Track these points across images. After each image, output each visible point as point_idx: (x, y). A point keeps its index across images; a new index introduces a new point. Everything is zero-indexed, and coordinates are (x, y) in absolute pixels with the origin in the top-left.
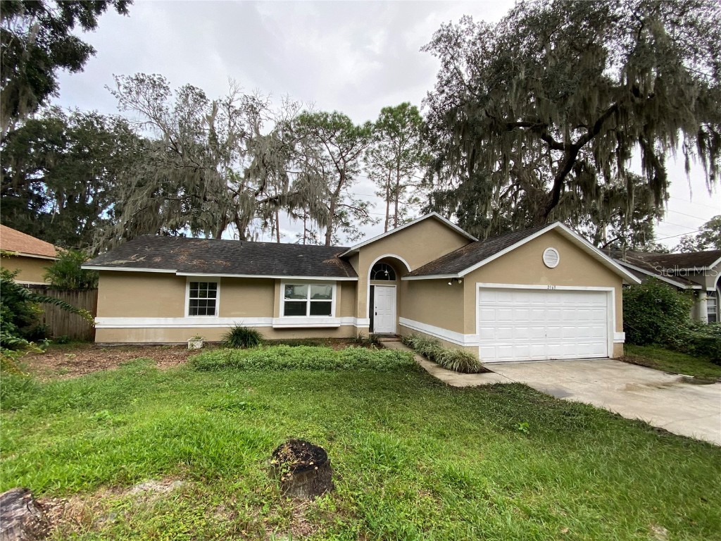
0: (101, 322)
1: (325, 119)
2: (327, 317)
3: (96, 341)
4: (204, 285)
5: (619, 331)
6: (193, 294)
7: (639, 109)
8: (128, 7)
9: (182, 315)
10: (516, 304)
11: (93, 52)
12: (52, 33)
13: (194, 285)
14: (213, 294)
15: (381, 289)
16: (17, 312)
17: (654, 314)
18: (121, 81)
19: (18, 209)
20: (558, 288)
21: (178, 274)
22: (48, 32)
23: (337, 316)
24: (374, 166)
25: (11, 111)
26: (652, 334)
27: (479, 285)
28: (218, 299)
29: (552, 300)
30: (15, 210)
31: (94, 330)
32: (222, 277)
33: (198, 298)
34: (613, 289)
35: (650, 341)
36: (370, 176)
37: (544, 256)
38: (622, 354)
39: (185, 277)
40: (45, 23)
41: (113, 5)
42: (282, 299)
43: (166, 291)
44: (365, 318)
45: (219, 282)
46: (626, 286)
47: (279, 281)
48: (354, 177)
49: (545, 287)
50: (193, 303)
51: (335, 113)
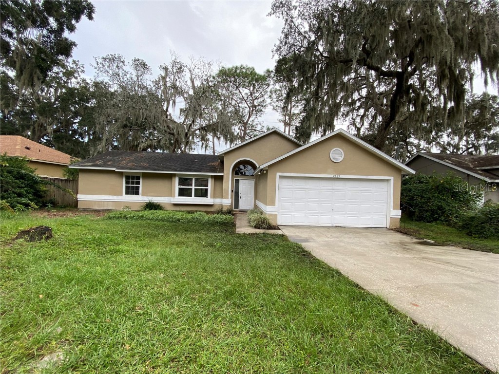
0: (81, 197)
1: (236, 71)
2: (205, 198)
3: (78, 207)
4: (133, 177)
5: (397, 209)
6: (127, 183)
7: (429, 38)
8: (94, 15)
9: (122, 195)
10: (308, 187)
11: (75, 45)
12: (55, 36)
13: (127, 177)
14: (138, 183)
15: (245, 181)
16: (35, 189)
17: (444, 200)
18: (98, 60)
19: (66, 140)
20: (342, 176)
21: (116, 170)
22: (53, 36)
23: (211, 198)
24: (277, 101)
25: (30, 84)
26: (439, 214)
27: (278, 174)
28: (141, 186)
29: (339, 185)
30: (64, 140)
31: (78, 201)
32: (143, 173)
33: (130, 185)
34: (392, 178)
35: (436, 220)
36: (274, 109)
37: (331, 155)
38: (398, 226)
39: (122, 173)
40: (50, 32)
41: (85, 16)
42: (177, 186)
43: (112, 181)
44: (228, 199)
45: (141, 175)
46: (404, 176)
47: (175, 175)
48: (263, 110)
49: (331, 176)
50: (127, 188)
51: (242, 66)
